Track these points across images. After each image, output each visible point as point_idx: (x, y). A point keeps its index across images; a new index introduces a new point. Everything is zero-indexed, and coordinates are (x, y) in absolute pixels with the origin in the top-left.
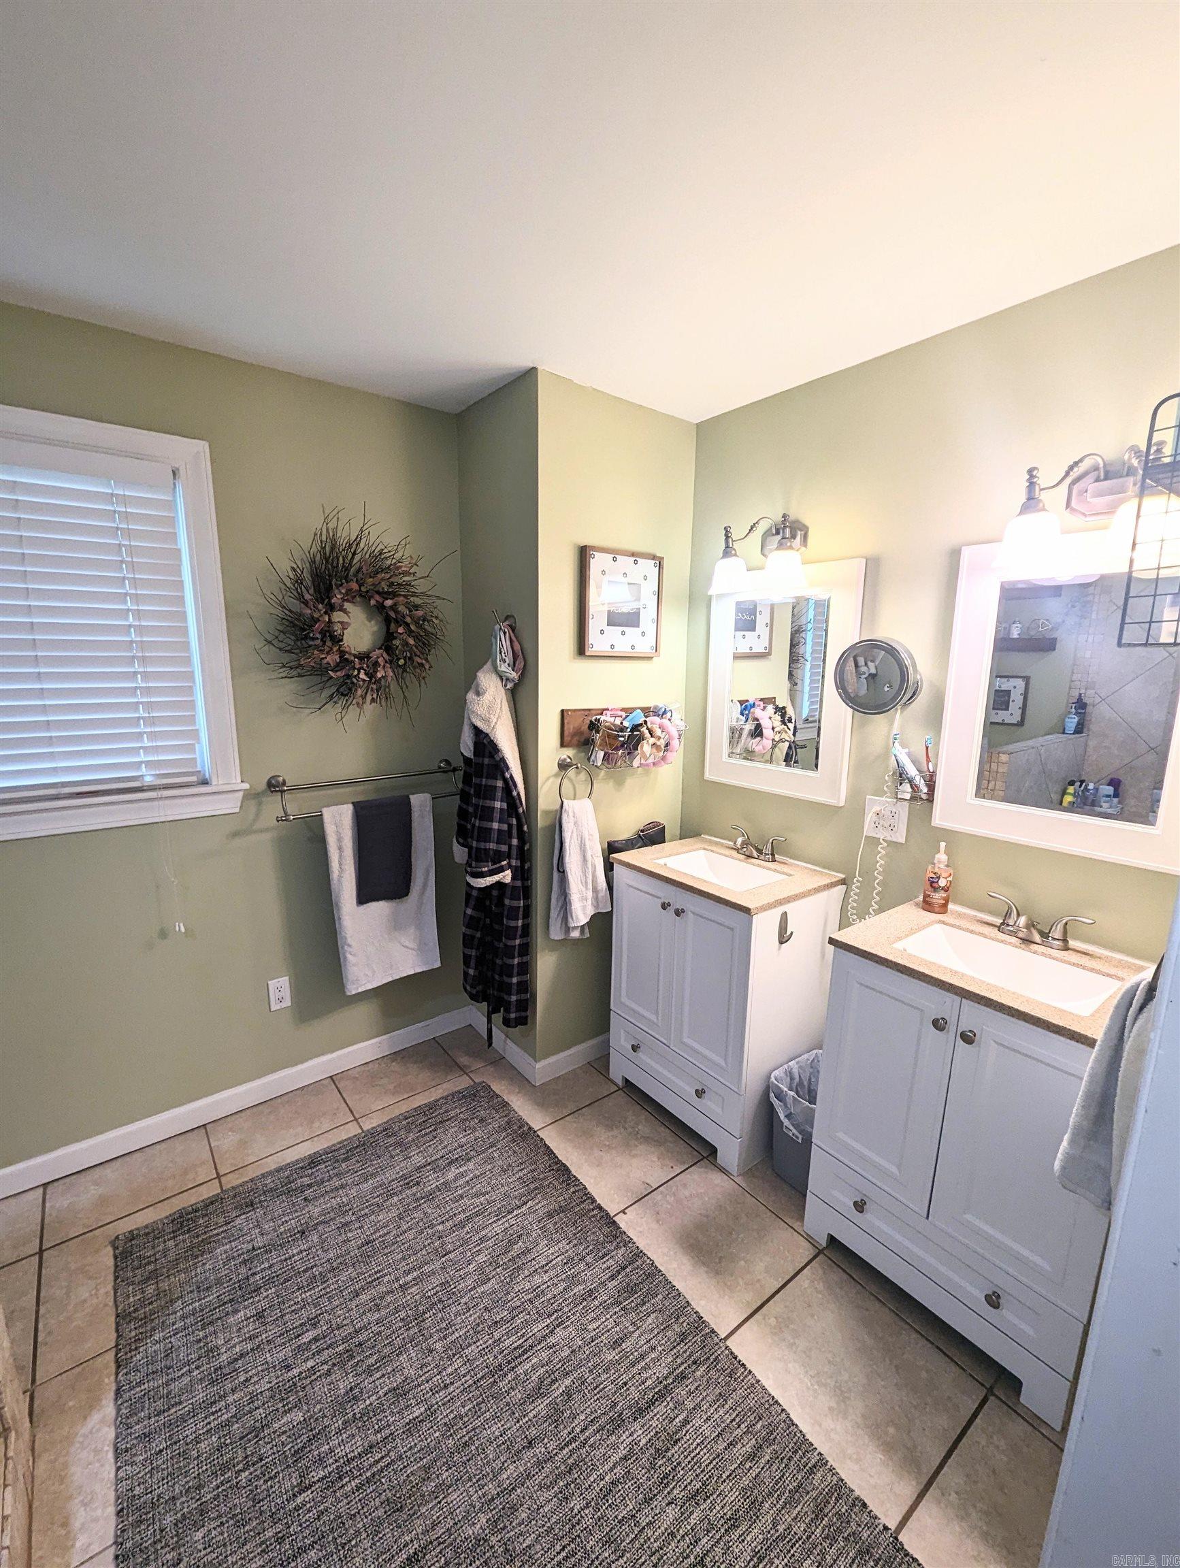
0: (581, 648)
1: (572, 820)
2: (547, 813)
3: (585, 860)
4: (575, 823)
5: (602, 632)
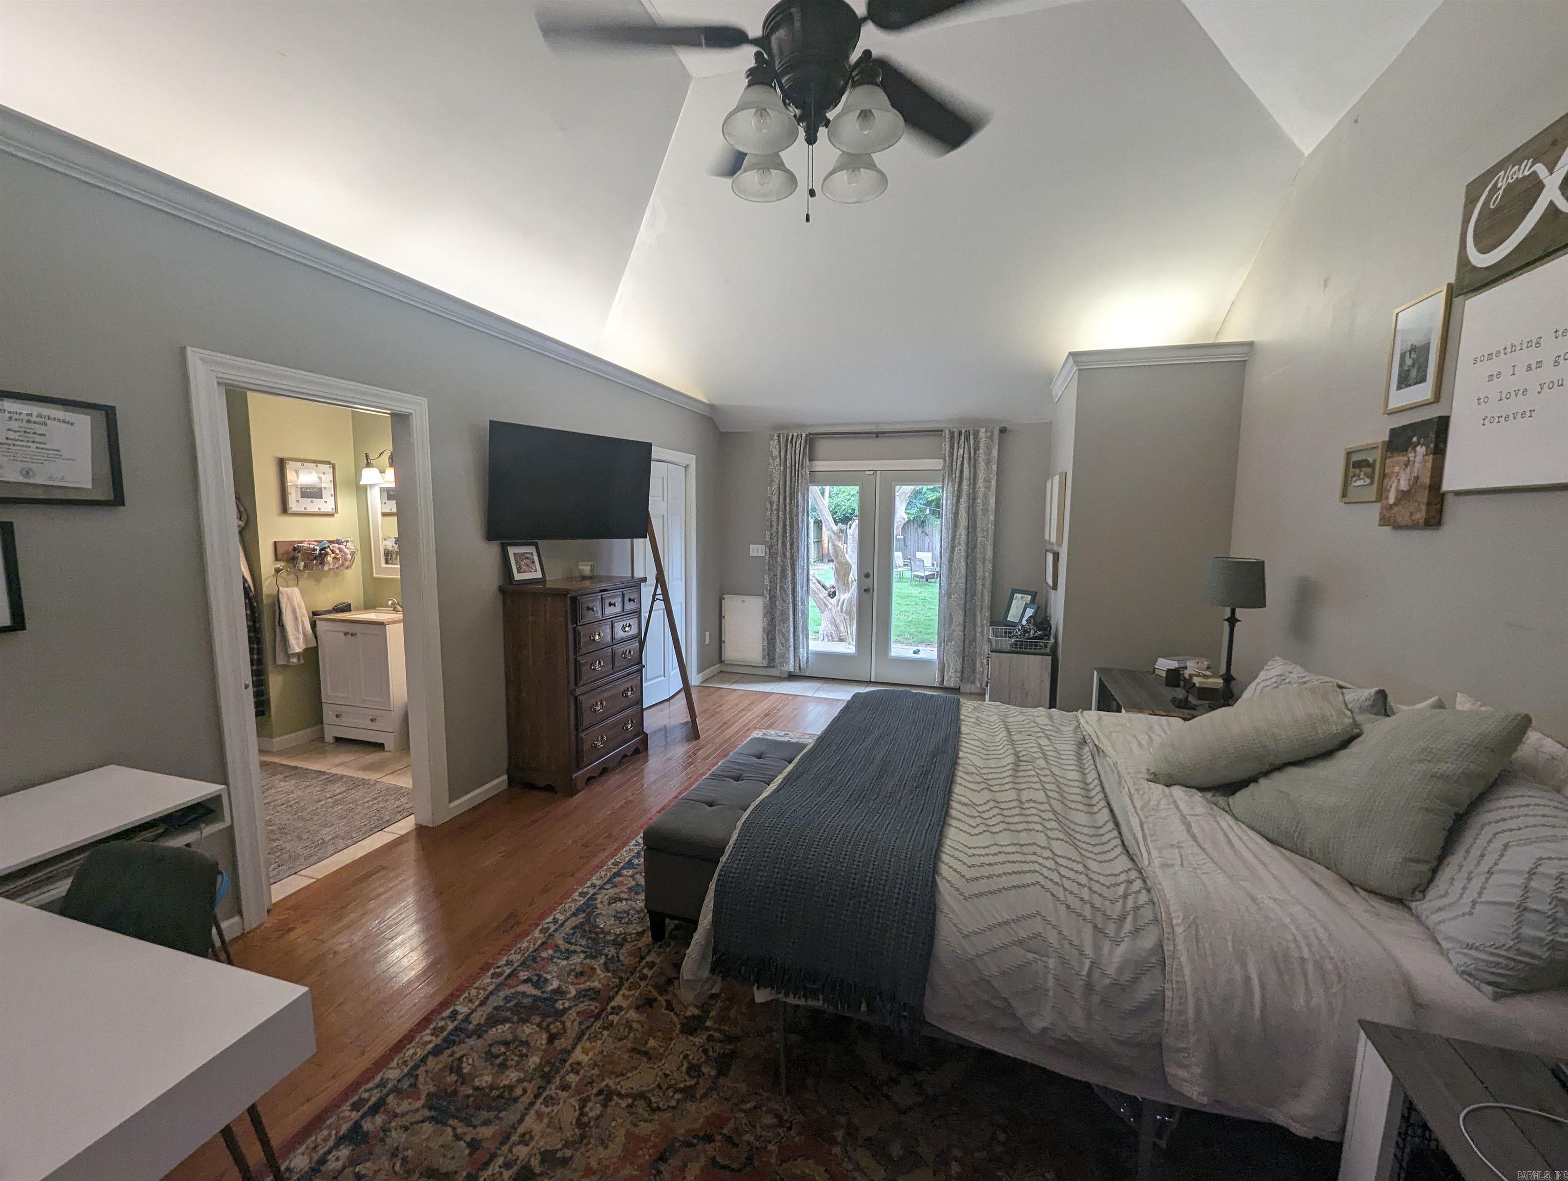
0: (284, 509)
1: (286, 597)
2: (268, 596)
3: (296, 618)
4: (288, 599)
5: (298, 501)
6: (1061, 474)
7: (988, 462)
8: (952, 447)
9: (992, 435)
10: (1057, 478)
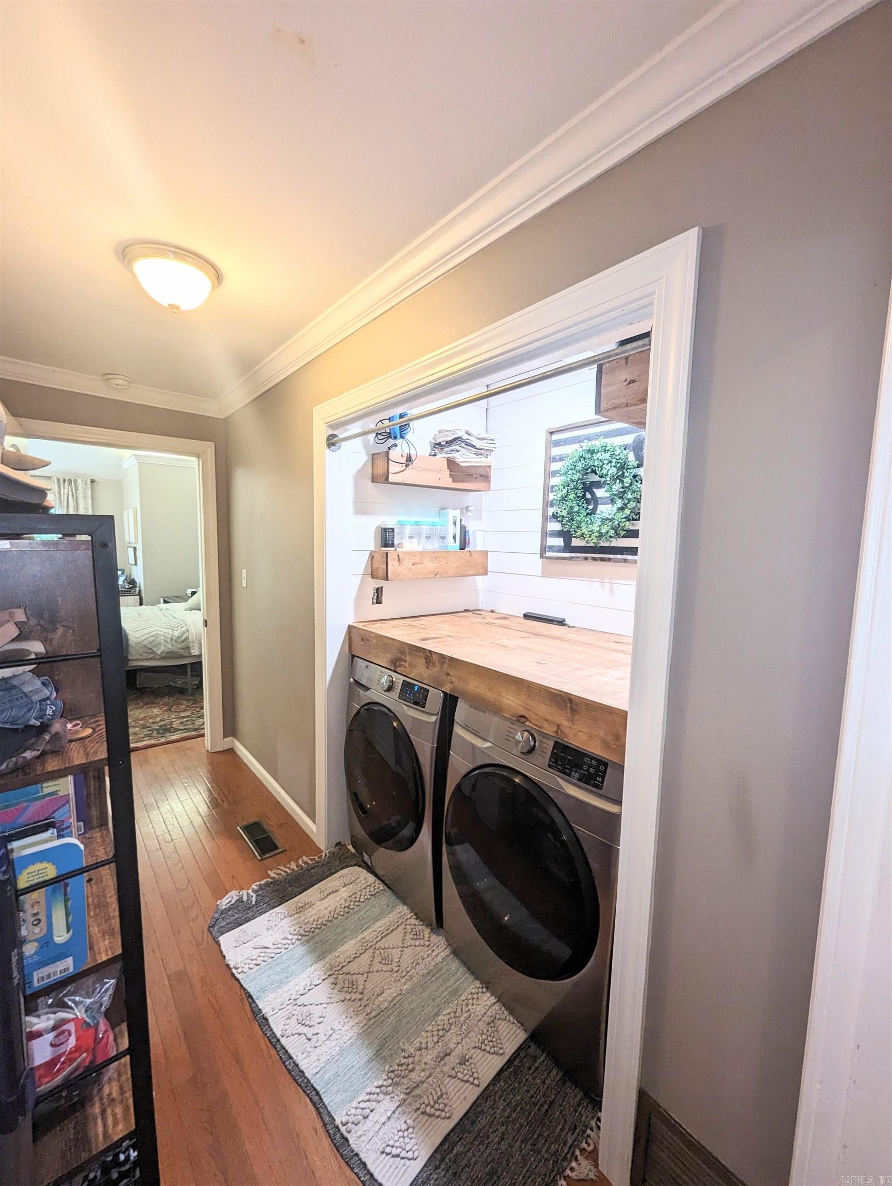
6: (133, 509)
7: (85, 498)
8: (59, 487)
9: (86, 483)
10: (131, 511)
